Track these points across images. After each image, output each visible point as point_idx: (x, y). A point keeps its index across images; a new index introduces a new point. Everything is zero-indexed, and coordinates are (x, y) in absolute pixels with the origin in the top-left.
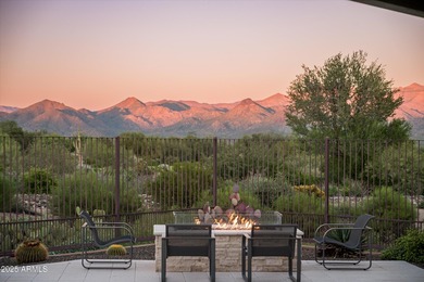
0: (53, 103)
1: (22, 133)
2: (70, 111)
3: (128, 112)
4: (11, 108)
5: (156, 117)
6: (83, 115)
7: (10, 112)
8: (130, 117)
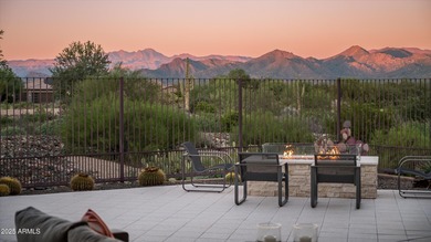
0: (283, 53)
1: (249, 80)
2: (298, 60)
3: (352, 59)
4: (245, 58)
5: (379, 63)
6: (310, 62)
7: (244, 61)
8: (354, 64)
